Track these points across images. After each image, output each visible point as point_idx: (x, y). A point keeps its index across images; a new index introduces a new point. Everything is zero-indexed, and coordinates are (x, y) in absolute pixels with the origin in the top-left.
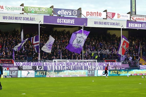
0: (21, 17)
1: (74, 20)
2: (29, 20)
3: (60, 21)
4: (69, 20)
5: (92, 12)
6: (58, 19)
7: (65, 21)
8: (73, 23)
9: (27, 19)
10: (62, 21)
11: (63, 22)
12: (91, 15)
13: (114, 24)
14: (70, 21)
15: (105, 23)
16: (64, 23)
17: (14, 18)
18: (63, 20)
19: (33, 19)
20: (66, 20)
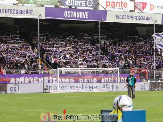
0: (14, 10)
1: (88, 13)
2: (25, 13)
3: (68, 14)
4: (81, 14)
5: (114, 2)
6: (65, 12)
7: (75, 15)
8: (87, 17)
9: (22, 12)
10: (71, 14)
11: (72, 17)
12: (112, 6)
13: (144, 18)
14: (83, 15)
15: (131, 17)
16: (74, 17)
17: (4, 11)
18: (73, 13)
19: (31, 12)
20: (77, 12)
